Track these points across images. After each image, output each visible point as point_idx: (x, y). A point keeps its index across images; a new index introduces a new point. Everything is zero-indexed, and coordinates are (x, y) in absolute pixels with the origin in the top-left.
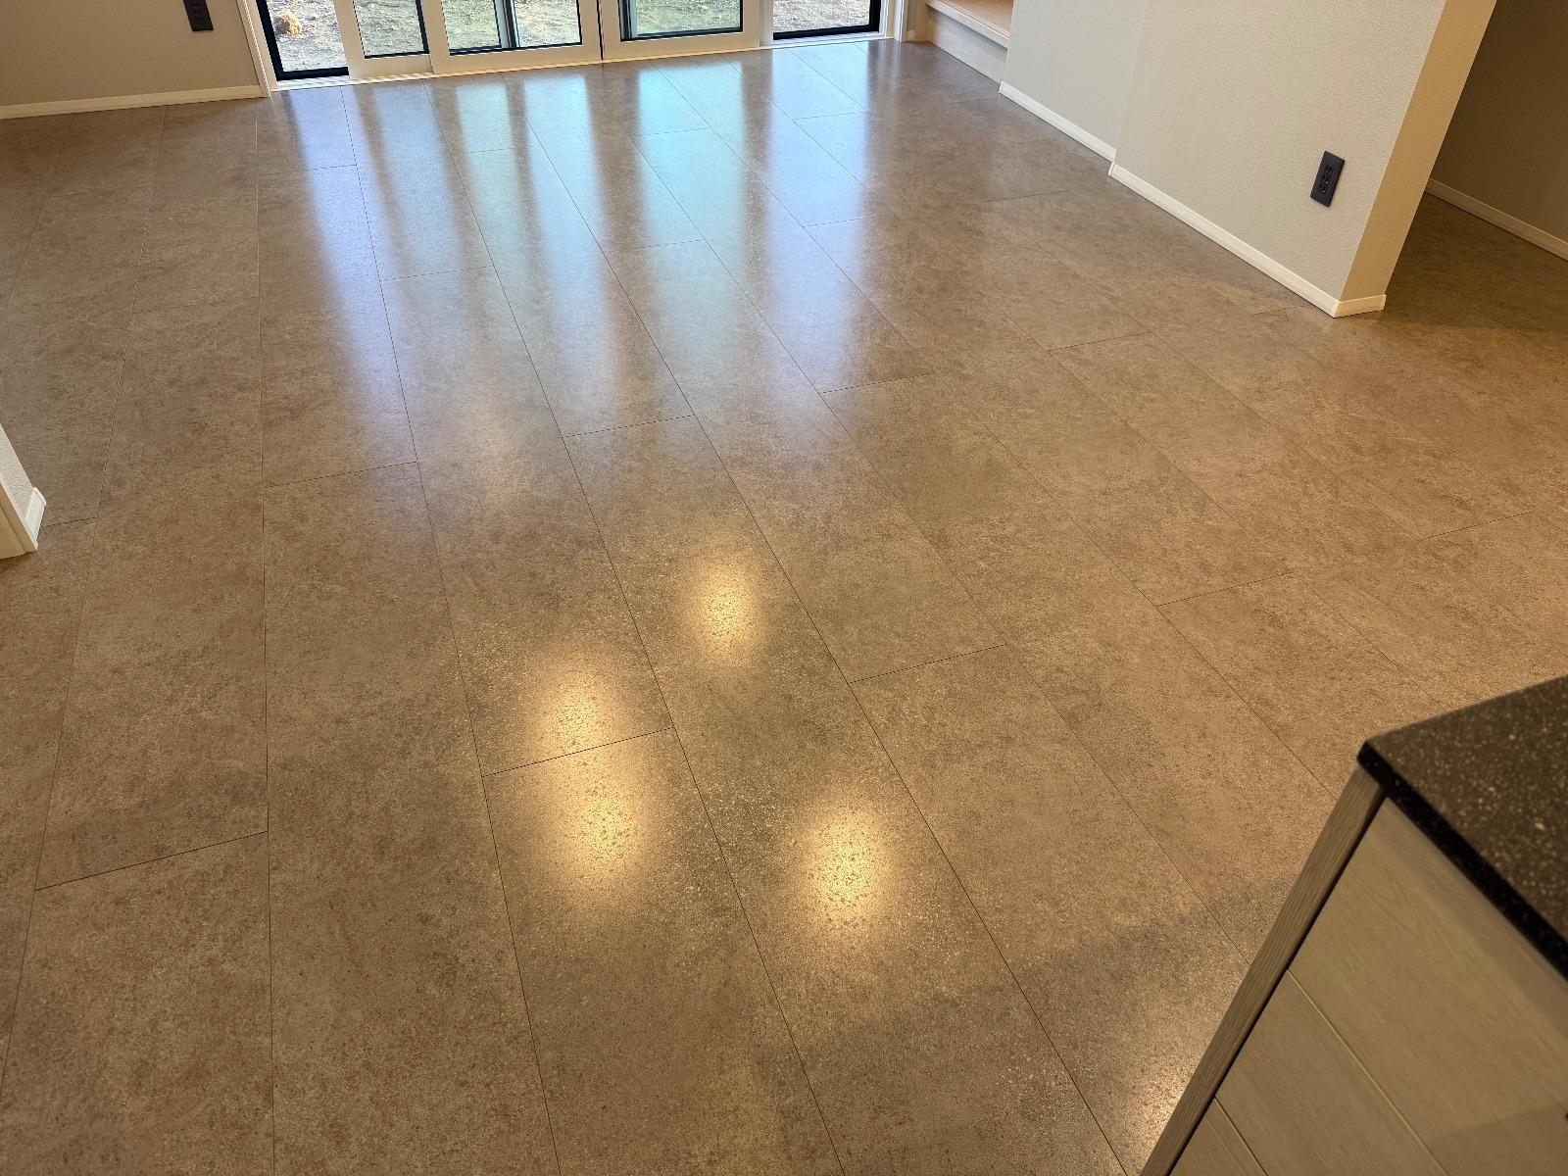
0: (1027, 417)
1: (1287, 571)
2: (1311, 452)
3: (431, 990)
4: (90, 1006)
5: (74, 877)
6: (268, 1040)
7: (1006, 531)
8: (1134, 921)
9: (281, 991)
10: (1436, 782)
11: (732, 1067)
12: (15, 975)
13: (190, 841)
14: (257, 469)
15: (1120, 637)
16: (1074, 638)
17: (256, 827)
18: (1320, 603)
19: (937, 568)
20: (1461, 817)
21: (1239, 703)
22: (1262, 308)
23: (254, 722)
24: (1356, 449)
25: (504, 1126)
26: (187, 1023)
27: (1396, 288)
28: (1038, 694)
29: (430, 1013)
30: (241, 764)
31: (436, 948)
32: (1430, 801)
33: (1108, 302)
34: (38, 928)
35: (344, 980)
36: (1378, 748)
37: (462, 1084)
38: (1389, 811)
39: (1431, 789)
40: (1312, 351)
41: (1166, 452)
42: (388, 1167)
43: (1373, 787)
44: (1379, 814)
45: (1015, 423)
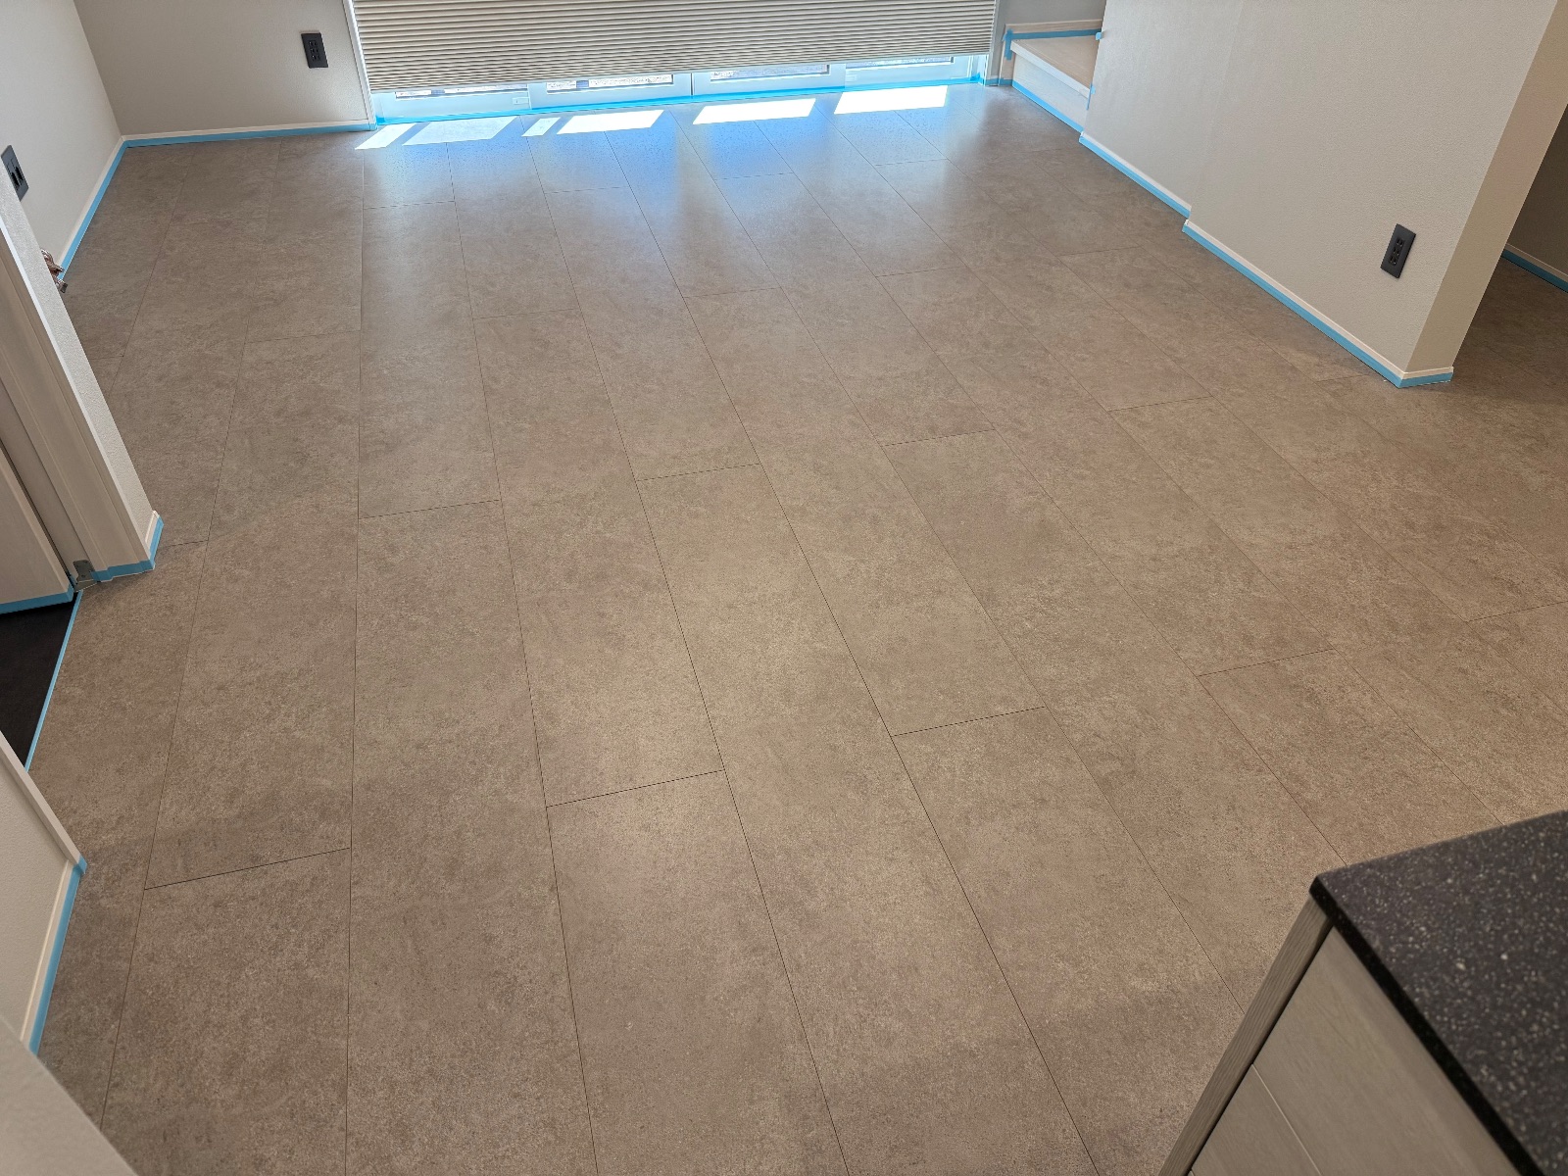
0: (1083, 478)
1: (1330, 647)
2: (1363, 527)
3: (492, 1006)
4: (190, 999)
5: (179, 880)
6: (344, 1042)
7: (1054, 593)
8: (1149, 987)
9: (358, 997)
10: (1373, 919)
11: (761, 1099)
12: (125, 966)
13: (281, 852)
14: (353, 500)
15: (1159, 705)
16: (1113, 704)
17: (341, 843)
18: (1359, 681)
19: (984, 625)
20: (1391, 953)
21: (1270, 778)
22: (1326, 375)
23: (342, 744)
24: (1411, 526)
25: (551, 1138)
26: (274, 1021)
27: (1467, 358)
28: (1075, 758)
29: (489, 1027)
30: (329, 783)
31: (498, 967)
32: (1365, 937)
33: (1172, 364)
34: (146, 924)
35: (414, 991)
36: (1326, 884)
37: (516, 1096)
38: (1335, 938)
39: (1368, 926)
40: (1373, 422)
41: (1218, 520)
42: (446, 1167)
43: (1321, 918)
44: (1328, 940)
45: (1071, 484)
